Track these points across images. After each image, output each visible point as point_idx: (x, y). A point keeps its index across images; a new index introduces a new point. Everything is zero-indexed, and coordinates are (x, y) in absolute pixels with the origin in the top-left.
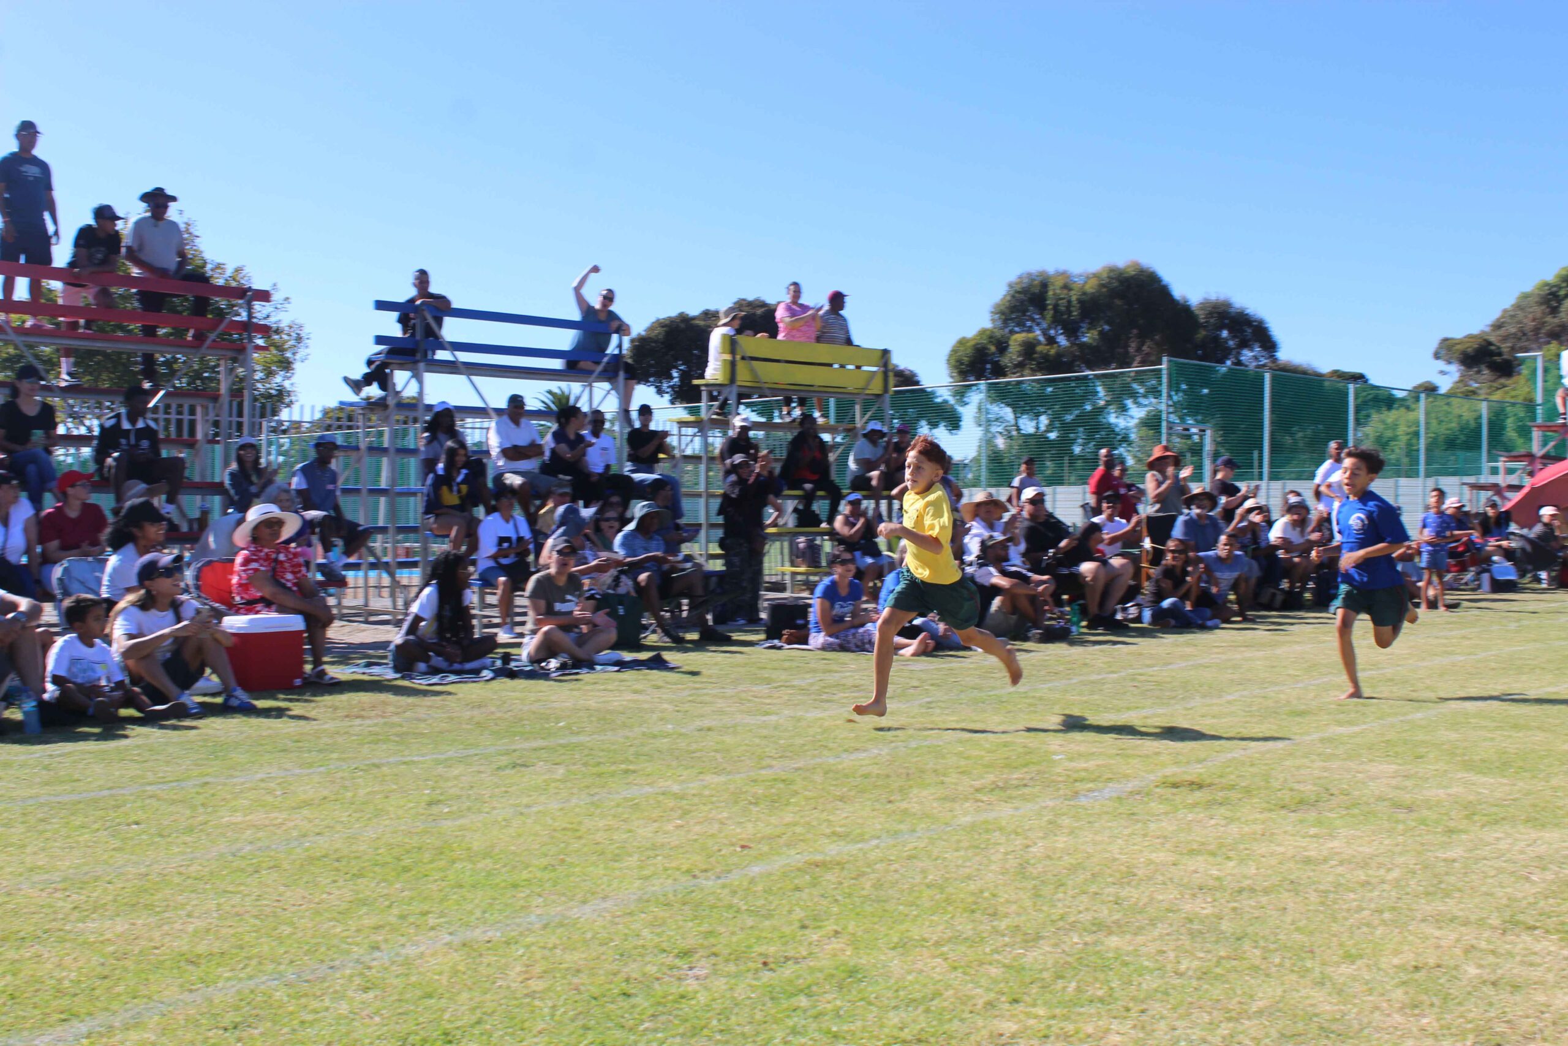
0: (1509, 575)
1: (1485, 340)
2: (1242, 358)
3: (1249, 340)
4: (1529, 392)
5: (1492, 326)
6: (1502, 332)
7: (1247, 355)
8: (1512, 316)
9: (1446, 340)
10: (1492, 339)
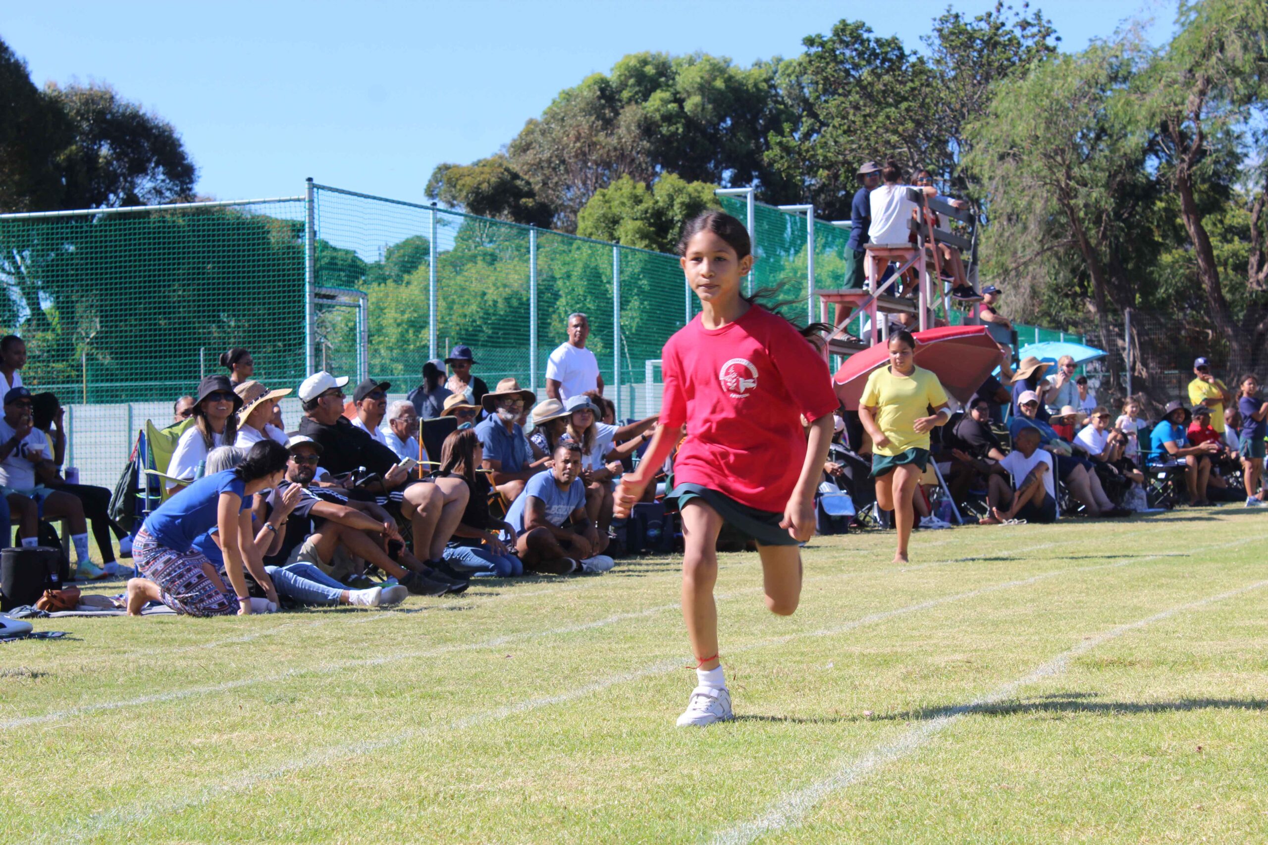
0: (845, 508)
1: (507, 170)
2: (136, 191)
3: (149, 161)
4: (590, 256)
5: (512, 146)
6: (529, 156)
7: (144, 185)
8: (543, 133)
9: (447, 167)
10: (515, 167)
